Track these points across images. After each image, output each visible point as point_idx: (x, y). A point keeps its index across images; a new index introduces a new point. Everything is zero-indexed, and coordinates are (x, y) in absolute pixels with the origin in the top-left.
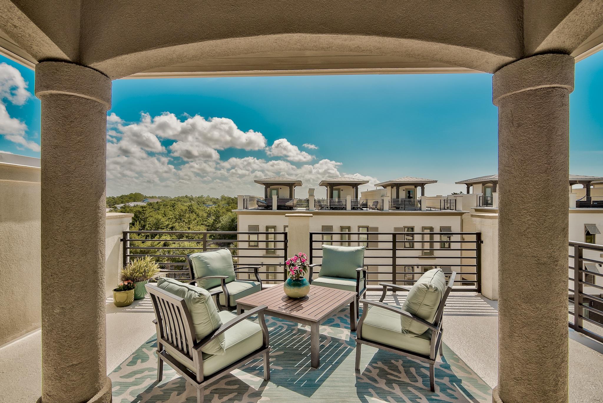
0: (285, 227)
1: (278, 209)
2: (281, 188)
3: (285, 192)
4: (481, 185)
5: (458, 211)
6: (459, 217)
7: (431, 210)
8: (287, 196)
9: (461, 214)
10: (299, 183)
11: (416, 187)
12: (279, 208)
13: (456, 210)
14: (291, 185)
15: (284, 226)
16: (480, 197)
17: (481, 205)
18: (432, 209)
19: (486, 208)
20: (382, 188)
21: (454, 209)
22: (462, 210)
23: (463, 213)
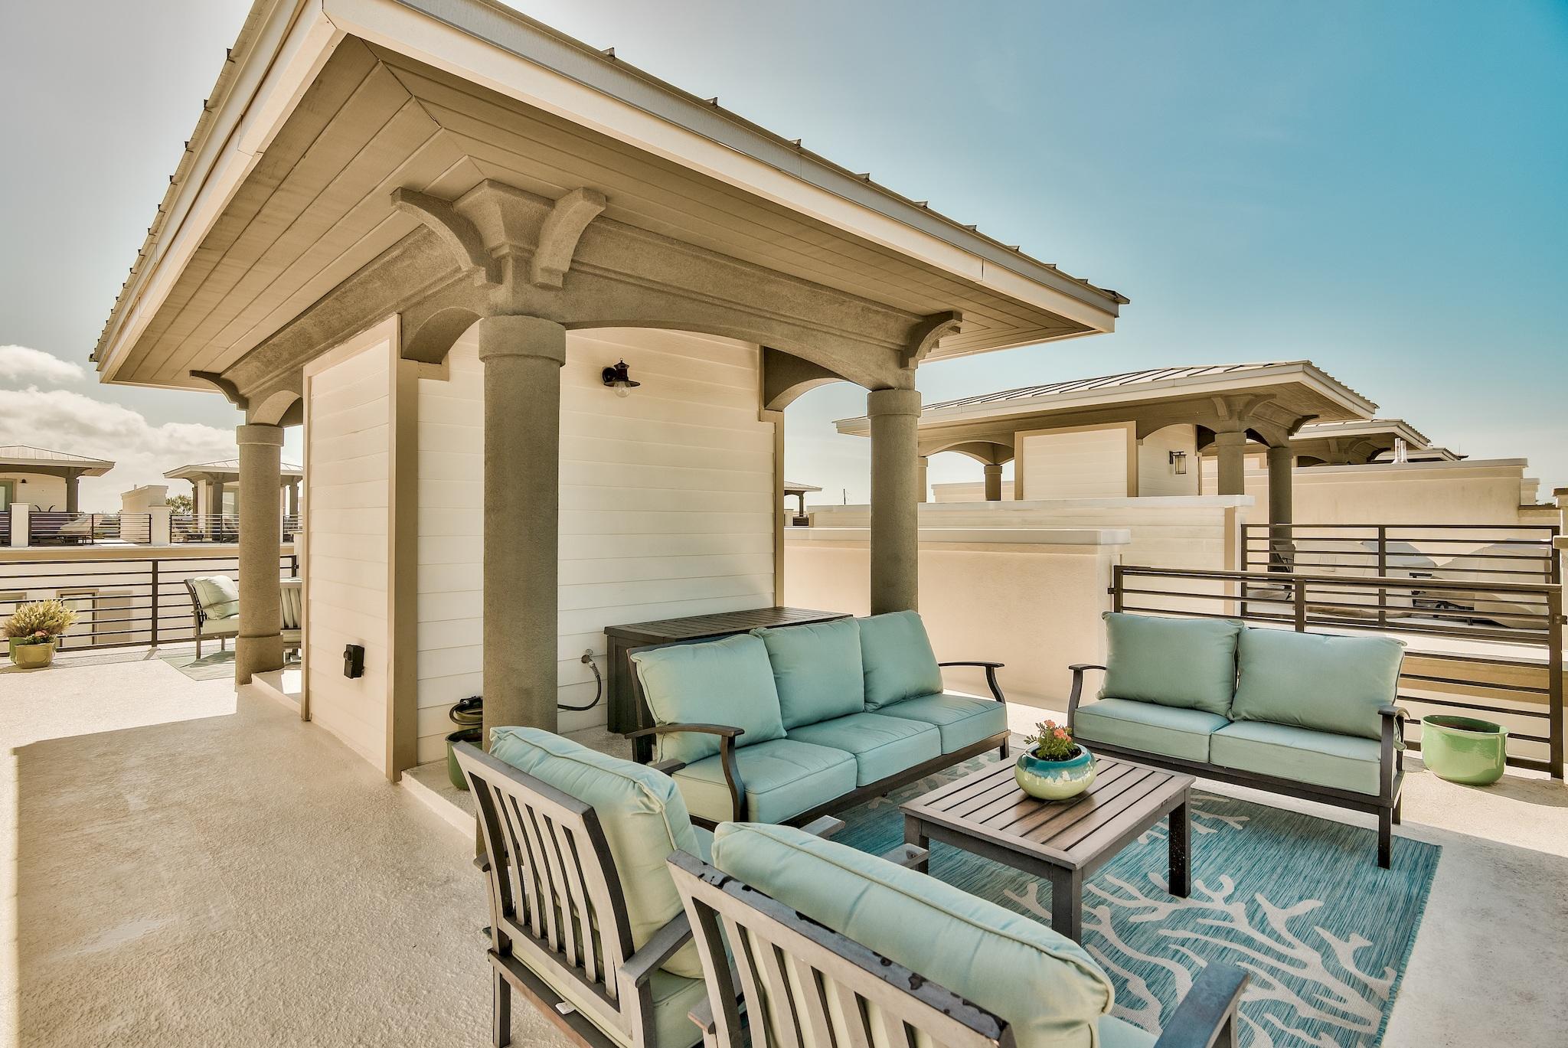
1: (30, 544)
2: (24, 481)
3: (51, 494)
8: (62, 507)
10: (101, 468)
12: (34, 540)
14: (70, 474)
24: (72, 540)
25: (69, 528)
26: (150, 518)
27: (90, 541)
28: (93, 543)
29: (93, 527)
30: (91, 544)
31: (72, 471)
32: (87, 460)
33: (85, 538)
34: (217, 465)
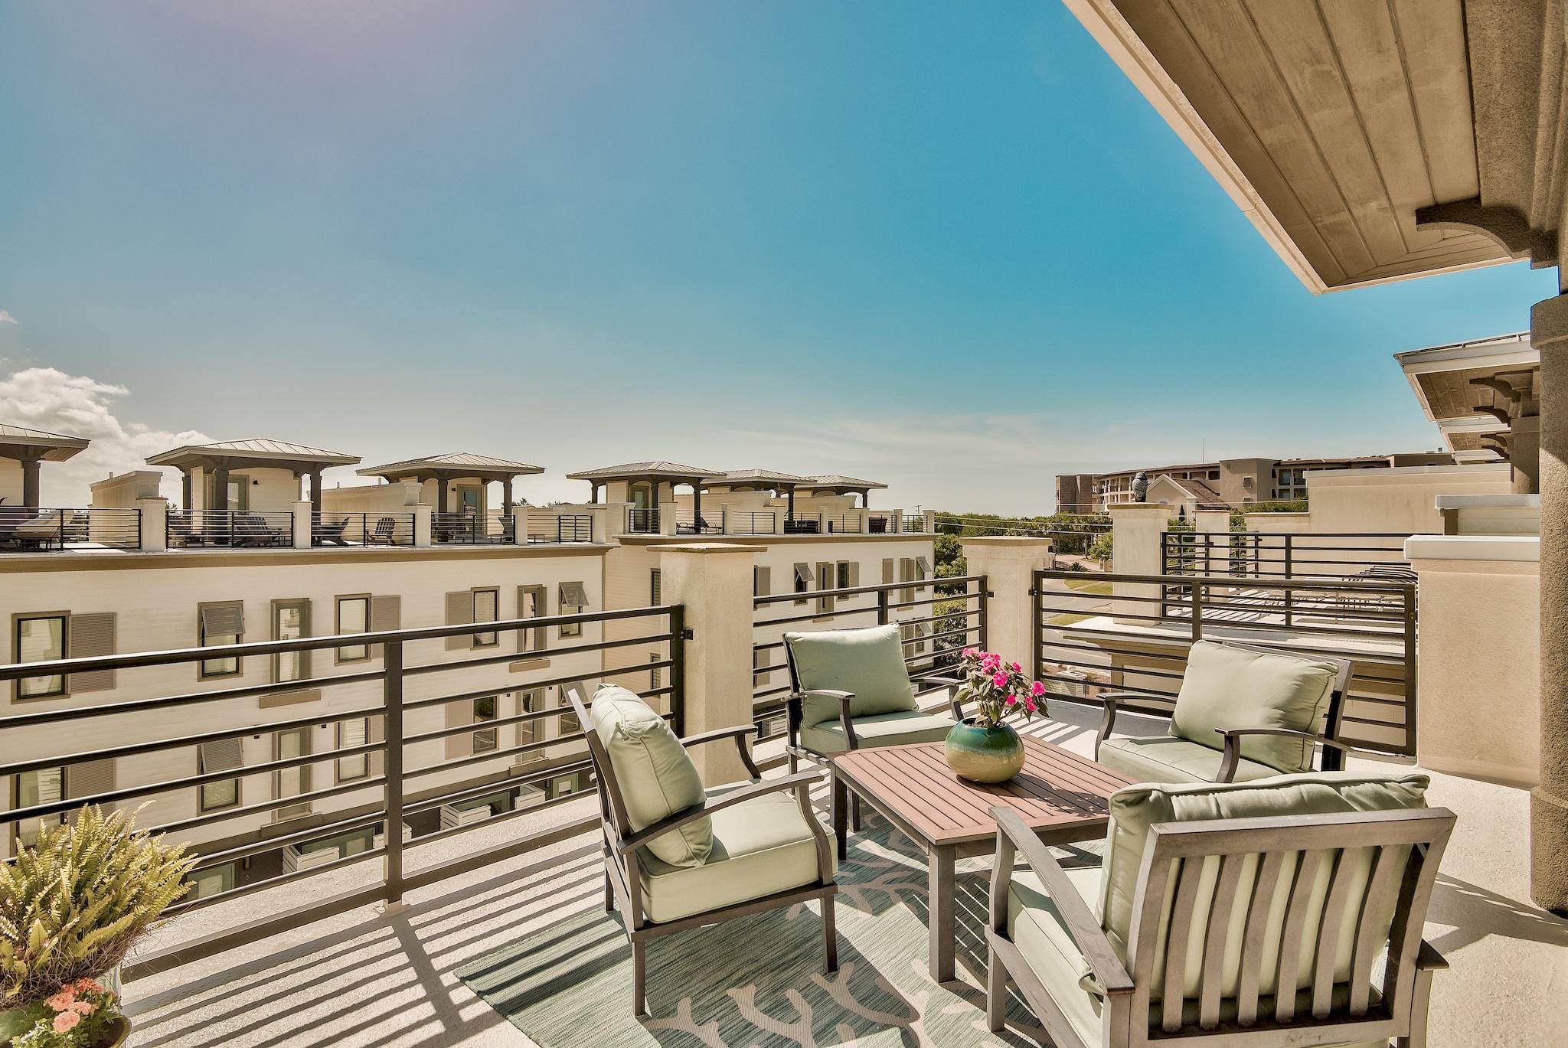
0: (19, 621)
4: (624, 485)
5: (597, 543)
6: (597, 559)
7: (535, 543)
8: (15, 499)
9: (602, 551)
11: (485, 481)
13: (591, 541)
14: (28, 455)
15: (14, 615)
16: (630, 510)
17: (632, 530)
18: (537, 541)
19: (644, 535)
20: (384, 481)
21: (585, 539)
22: (604, 540)
23: (608, 549)
24: (30, 543)
25: (27, 527)
26: (140, 515)
27: (58, 546)
28: (62, 549)
29: (62, 526)
30: (57, 550)
31: (31, 452)
32: (51, 436)
33: (50, 541)
34: (223, 446)
